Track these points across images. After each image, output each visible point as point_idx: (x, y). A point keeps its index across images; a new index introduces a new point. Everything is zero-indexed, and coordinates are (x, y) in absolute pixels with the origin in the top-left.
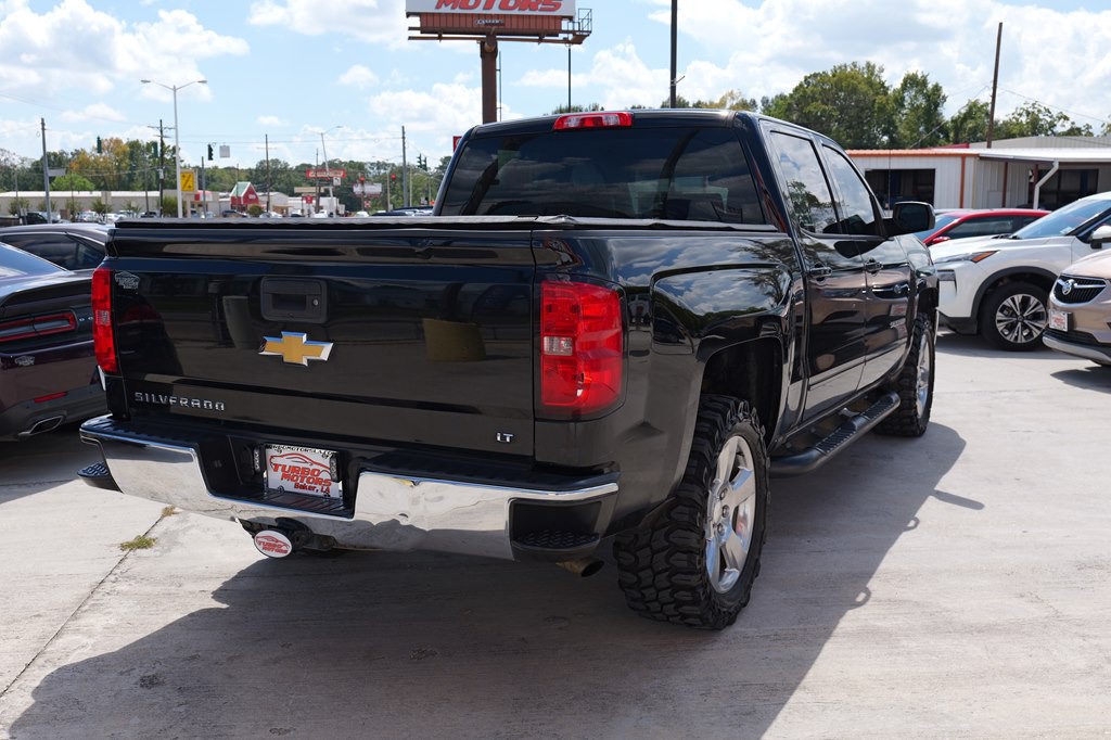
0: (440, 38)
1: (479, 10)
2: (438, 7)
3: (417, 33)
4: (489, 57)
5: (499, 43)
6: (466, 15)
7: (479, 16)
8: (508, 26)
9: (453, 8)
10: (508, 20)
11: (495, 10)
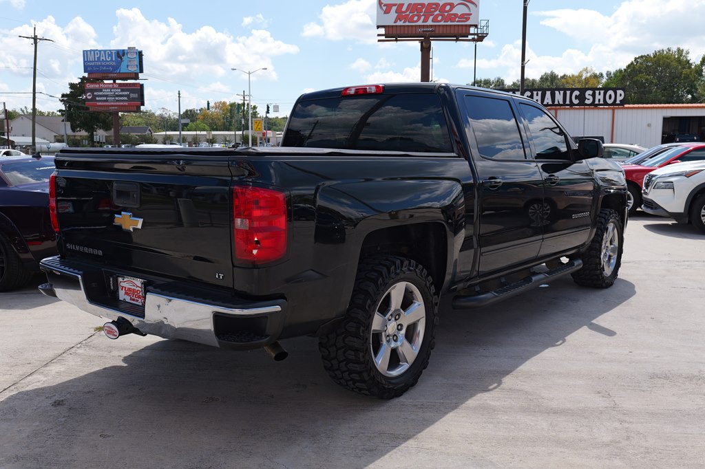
0: (396, 40)
1: (420, 23)
2: (395, 22)
3: (383, 38)
4: (426, 51)
5: (432, 42)
6: (412, 26)
7: (420, 26)
8: (437, 32)
9: (404, 22)
10: (437, 28)
11: (430, 22)
